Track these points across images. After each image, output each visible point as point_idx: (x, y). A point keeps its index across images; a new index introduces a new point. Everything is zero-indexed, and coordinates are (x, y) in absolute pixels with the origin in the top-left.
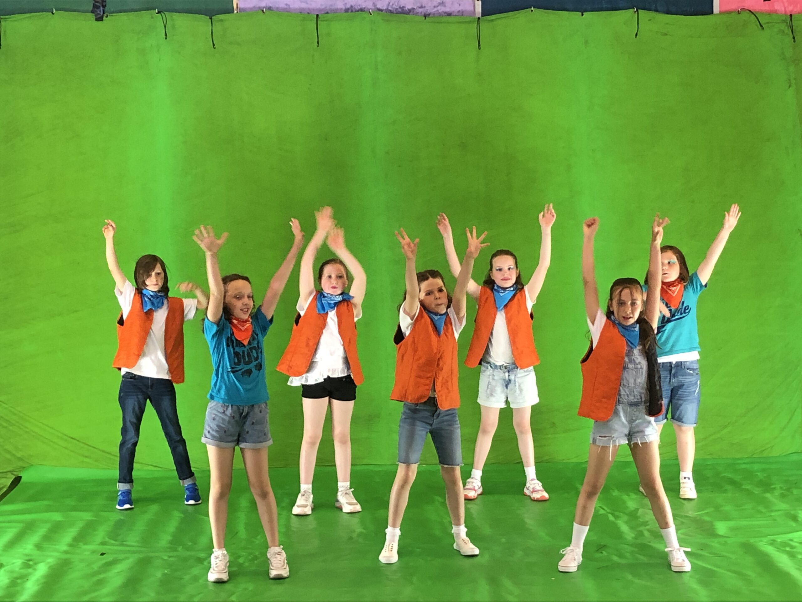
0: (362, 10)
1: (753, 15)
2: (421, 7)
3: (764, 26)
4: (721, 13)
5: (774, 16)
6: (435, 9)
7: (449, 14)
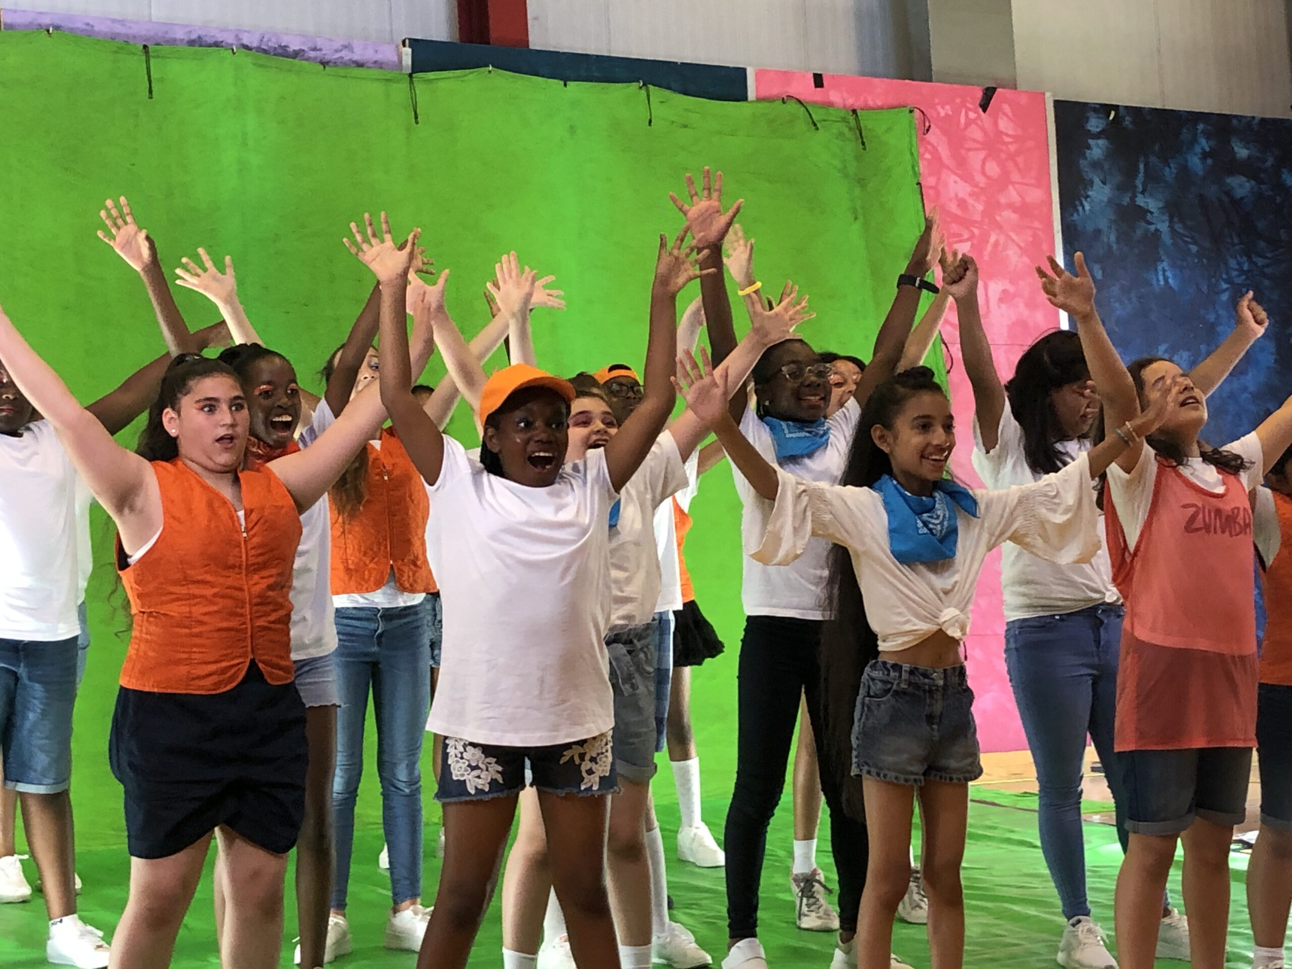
0: (217, 44)
1: (803, 109)
2: (315, 49)
3: (818, 125)
4: (759, 100)
5: (831, 110)
6: (337, 55)
7: (360, 65)
